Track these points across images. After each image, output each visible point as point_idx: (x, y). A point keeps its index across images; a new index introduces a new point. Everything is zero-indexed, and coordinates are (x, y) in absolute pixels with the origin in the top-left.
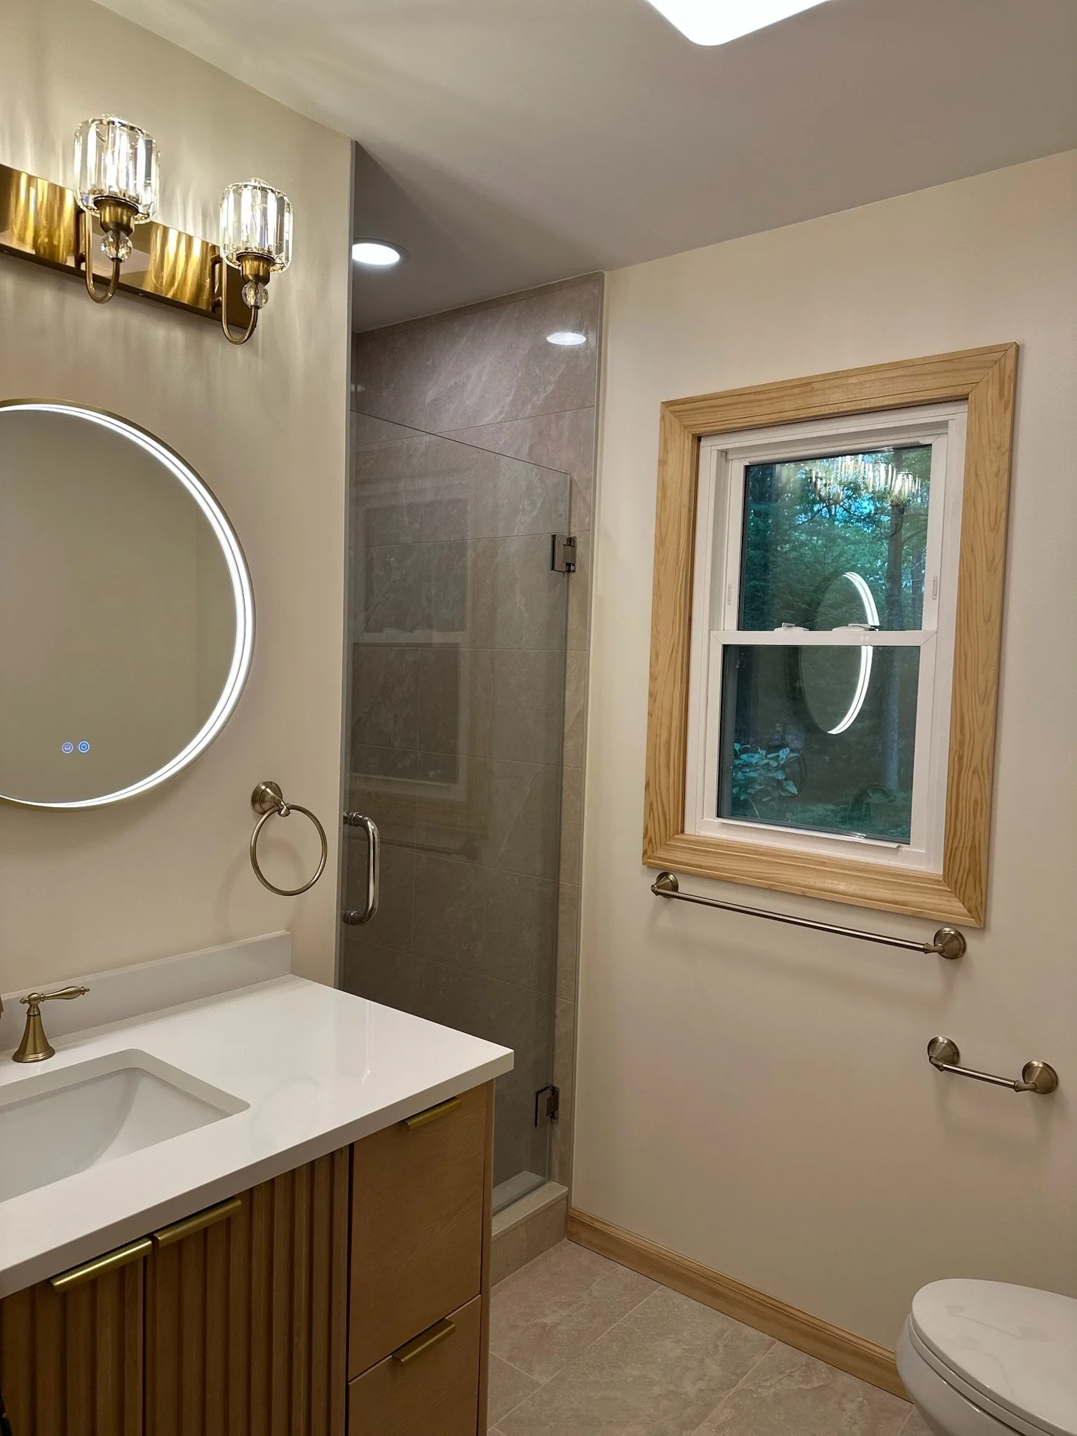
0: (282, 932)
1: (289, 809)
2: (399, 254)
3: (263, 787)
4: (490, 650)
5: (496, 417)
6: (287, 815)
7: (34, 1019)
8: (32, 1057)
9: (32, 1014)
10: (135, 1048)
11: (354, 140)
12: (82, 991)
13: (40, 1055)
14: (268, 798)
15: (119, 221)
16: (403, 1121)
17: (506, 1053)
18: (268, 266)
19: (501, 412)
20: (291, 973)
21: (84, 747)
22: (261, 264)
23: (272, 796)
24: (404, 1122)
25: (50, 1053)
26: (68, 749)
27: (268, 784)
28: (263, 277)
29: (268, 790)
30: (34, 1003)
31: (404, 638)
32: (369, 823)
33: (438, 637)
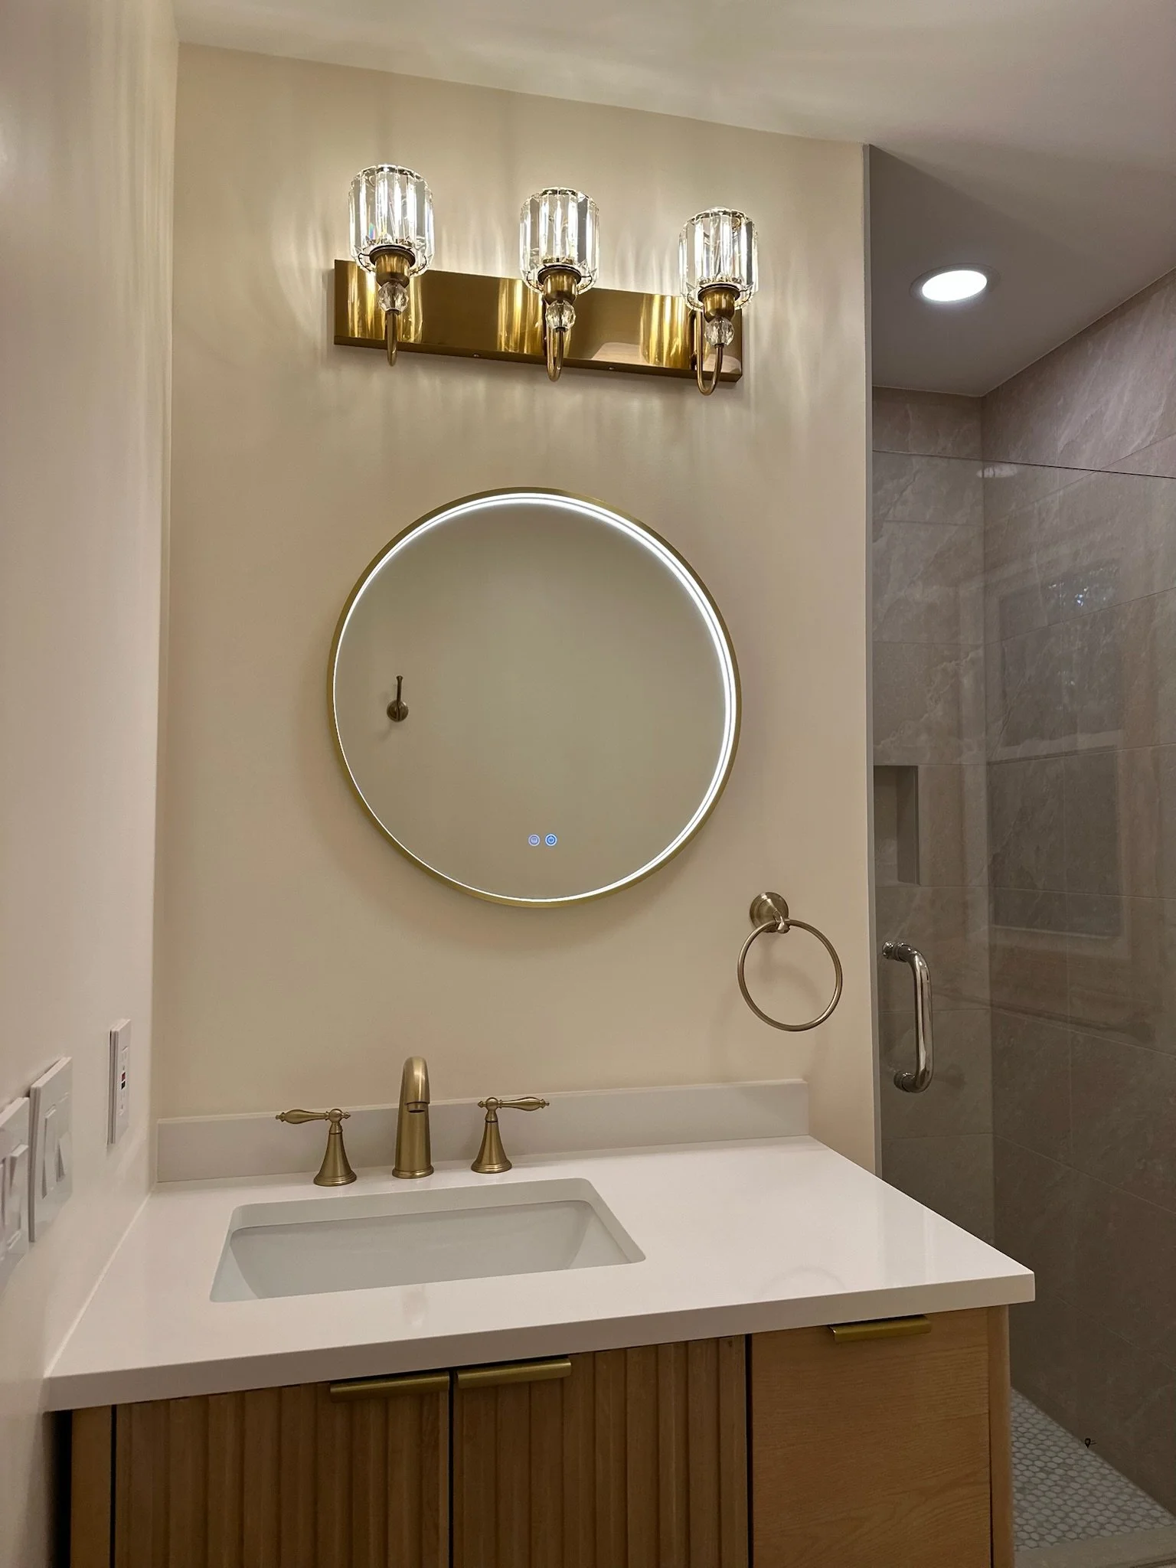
0: (800, 1080)
1: (788, 925)
2: (985, 274)
3: (764, 897)
4: (1151, 748)
5: (1144, 441)
6: (786, 931)
7: (491, 1126)
8: (488, 1168)
9: (489, 1120)
10: (584, 1178)
11: (867, 143)
12: (543, 1104)
13: (496, 1167)
14: (765, 910)
15: (560, 289)
16: (828, 1326)
17: (1024, 1273)
18: (731, 298)
19: (1149, 434)
20: (809, 1134)
21: (551, 840)
22: (723, 297)
23: (770, 907)
24: (829, 1328)
25: (506, 1166)
26: (534, 841)
27: (770, 895)
28: (725, 310)
29: (769, 900)
30: (491, 1108)
31: (1043, 747)
32: (917, 958)
33: (1084, 741)
